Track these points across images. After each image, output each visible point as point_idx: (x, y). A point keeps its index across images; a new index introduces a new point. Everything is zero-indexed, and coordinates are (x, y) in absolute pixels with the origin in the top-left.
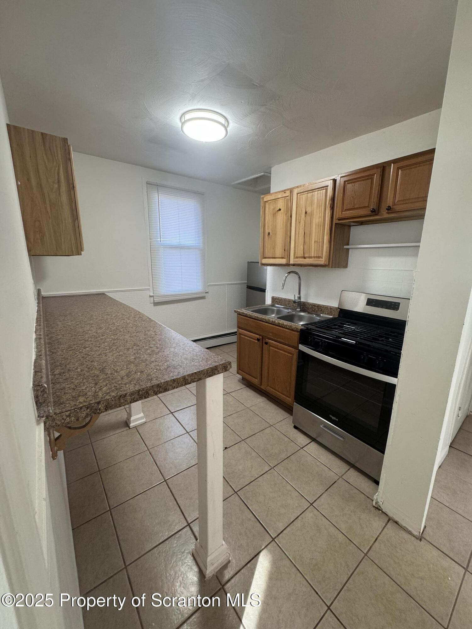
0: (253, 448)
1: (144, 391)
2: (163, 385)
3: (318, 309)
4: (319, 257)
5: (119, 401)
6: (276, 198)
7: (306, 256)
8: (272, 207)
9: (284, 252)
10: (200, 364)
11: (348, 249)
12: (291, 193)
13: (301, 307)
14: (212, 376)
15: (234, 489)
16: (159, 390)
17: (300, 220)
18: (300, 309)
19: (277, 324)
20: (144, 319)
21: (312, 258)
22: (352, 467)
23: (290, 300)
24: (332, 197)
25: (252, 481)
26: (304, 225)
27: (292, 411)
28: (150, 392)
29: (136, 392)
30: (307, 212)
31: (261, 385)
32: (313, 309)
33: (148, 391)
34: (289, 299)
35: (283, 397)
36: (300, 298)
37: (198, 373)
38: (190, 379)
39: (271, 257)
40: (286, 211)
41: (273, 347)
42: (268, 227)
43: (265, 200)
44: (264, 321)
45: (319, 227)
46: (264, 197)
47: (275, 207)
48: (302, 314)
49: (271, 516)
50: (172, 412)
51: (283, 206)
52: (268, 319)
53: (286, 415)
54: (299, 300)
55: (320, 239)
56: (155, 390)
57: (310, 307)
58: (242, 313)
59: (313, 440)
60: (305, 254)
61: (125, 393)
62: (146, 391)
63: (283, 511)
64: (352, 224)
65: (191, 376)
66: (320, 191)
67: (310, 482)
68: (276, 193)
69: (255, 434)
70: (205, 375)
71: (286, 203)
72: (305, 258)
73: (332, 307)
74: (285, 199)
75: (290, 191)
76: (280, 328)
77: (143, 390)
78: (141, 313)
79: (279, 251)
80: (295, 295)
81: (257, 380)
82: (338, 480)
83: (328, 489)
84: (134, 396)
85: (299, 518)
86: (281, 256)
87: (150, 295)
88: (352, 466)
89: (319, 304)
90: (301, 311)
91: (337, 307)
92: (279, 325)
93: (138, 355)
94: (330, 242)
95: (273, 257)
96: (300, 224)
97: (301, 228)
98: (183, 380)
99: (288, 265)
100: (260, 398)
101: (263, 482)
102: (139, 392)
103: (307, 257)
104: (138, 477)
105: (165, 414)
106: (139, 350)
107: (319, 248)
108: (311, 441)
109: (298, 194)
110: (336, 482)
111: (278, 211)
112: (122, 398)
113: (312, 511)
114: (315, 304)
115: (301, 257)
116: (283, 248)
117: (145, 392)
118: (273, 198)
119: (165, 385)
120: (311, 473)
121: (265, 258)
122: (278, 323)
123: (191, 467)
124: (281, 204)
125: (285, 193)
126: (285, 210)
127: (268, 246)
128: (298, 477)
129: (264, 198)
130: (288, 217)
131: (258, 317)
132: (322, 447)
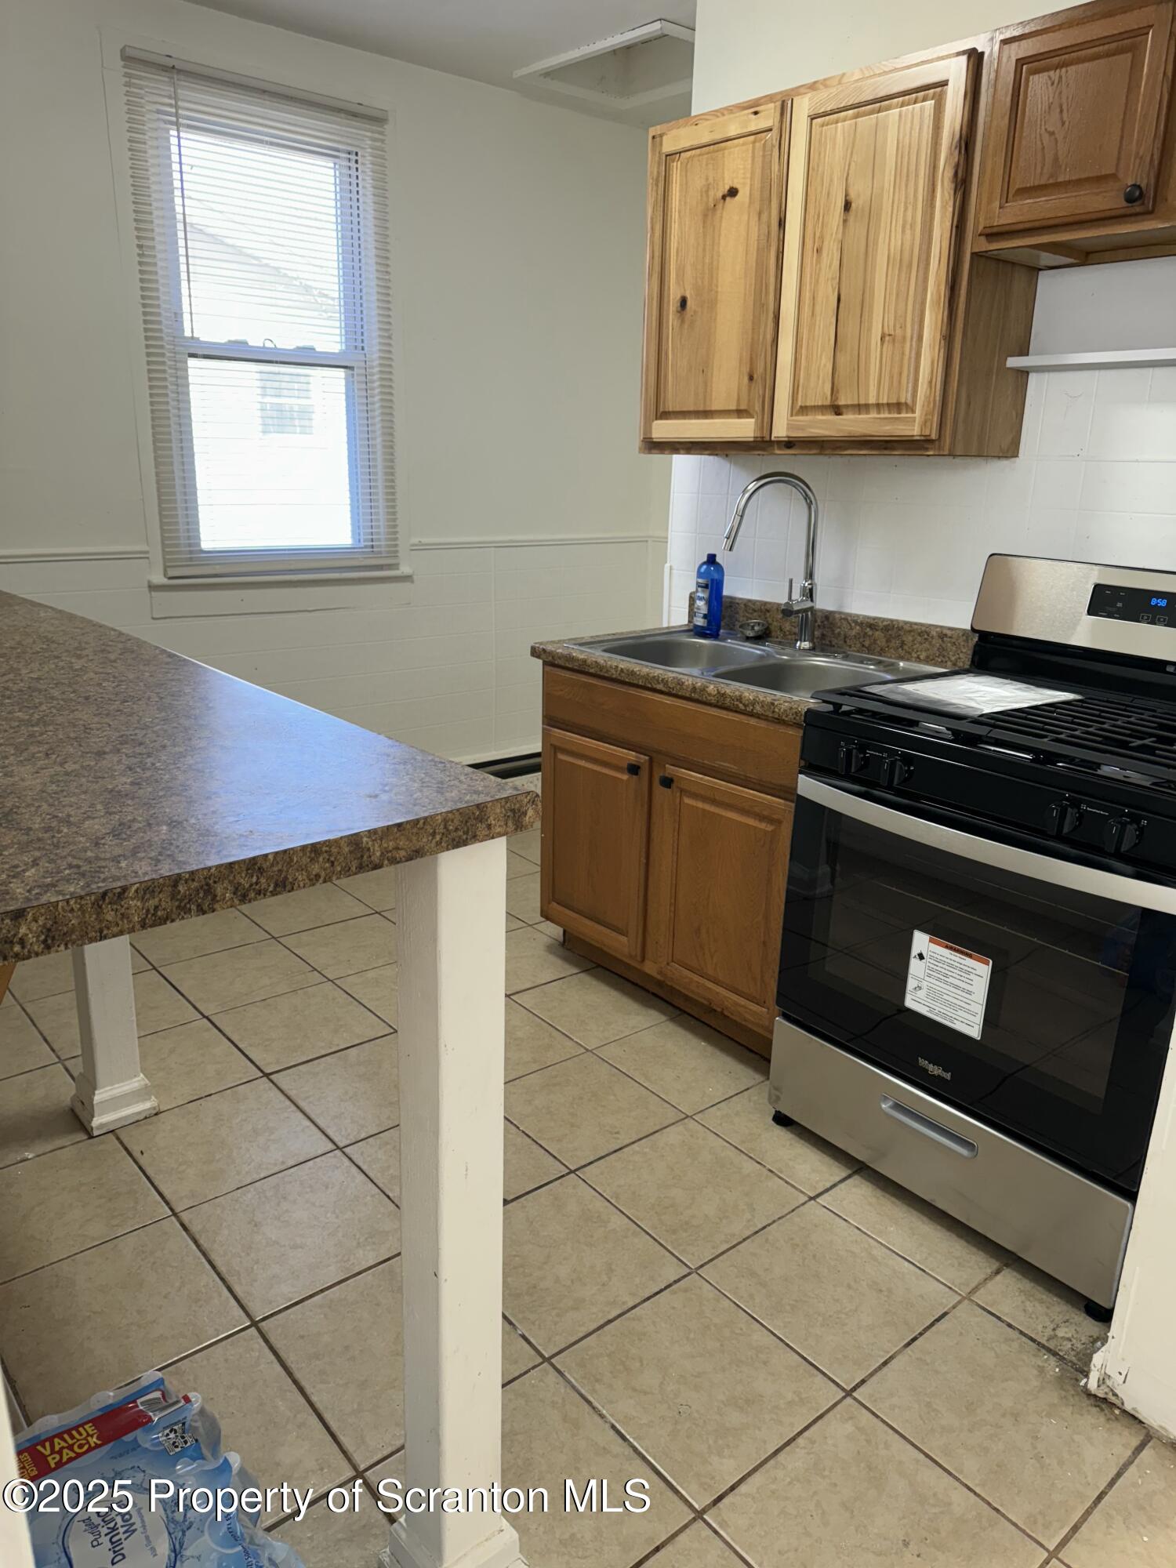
0: (613, 1201)
1: (196, 884)
2: (272, 865)
3: (888, 641)
4: (898, 406)
5: (98, 914)
6: (718, 136)
7: (842, 402)
8: (698, 182)
9: (750, 387)
10: (416, 799)
11: (1023, 374)
12: (782, 114)
13: (817, 633)
14: (465, 843)
15: (539, 1348)
16: (257, 883)
17: (822, 238)
18: (812, 641)
19: (713, 700)
20: (147, 657)
21: (868, 412)
22: (1007, 1265)
23: (768, 607)
24: (964, 132)
25: (611, 1317)
26: (836, 263)
27: (769, 1061)
28: (219, 889)
29: (164, 885)
30: (853, 205)
31: (643, 959)
32: (867, 643)
33: (211, 882)
34: (766, 603)
35: (737, 1004)
36: (810, 594)
37: (408, 826)
38: (377, 848)
39: (692, 409)
40: (762, 200)
41: (695, 796)
42: (681, 271)
43: (668, 146)
44: (660, 687)
45: (904, 269)
46: (661, 136)
47: (711, 180)
48: (820, 661)
49: (688, 1437)
50: (269, 1071)
51: (749, 175)
52: (674, 678)
53: (745, 1076)
54: (809, 604)
55: (903, 327)
56: (239, 884)
57: (854, 633)
58: (562, 656)
59: (859, 1168)
60: (838, 392)
61: (119, 884)
62: (203, 883)
63: (735, 1418)
64: (1046, 258)
65: (381, 839)
66: (910, 107)
67: (843, 1316)
68: (717, 113)
69: (621, 1149)
70: (438, 838)
71: (759, 160)
72: (837, 410)
73: (945, 631)
74: (757, 144)
75: (779, 104)
76: (723, 714)
77: (193, 880)
78: (128, 635)
79: (726, 384)
80: (791, 581)
81: (624, 939)
82: (954, 1307)
83: (914, 1340)
84: (157, 900)
85: (800, 1441)
86: (734, 408)
87: (149, 582)
88: (1007, 1258)
89: (892, 621)
90: (813, 649)
91: (969, 627)
92: (721, 703)
93: (148, 774)
94: (948, 338)
95: (701, 409)
96: (819, 261)
97: (822, 279)
98: (351, 852)
99: (762, 445)
100: (638, 1014)
101: (654, 1323)
102: (175, 885)
103: (847, 406)
104: (139, 1312)
105: (240, 1079)
106: (149, 756)
107: (901, 367)
108: (849, 1172)
109: (815, 121)
110: (945, 1314)
111: (724, 197)
112: (110, 903)
113: (851, 1418)
114: (874, 618)
115: (822, 409)
116: (746, 370)
117: (202, 887)
118: (706, 138)
119: (280, 867)
120: (849, 1287)
121: (665, 415)
122: (719, 692)
123: (359, 1273)
124: (737, 168)
125: (756, 113)
126: (757, 194)
127: (677, 360)
128: (796, 1301)
129: (665, 138)
130: (769, 226)
131: (633, 673)
132: (894, 1195)
